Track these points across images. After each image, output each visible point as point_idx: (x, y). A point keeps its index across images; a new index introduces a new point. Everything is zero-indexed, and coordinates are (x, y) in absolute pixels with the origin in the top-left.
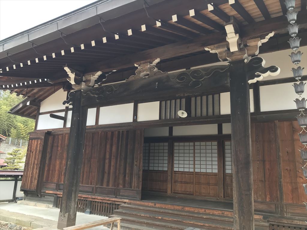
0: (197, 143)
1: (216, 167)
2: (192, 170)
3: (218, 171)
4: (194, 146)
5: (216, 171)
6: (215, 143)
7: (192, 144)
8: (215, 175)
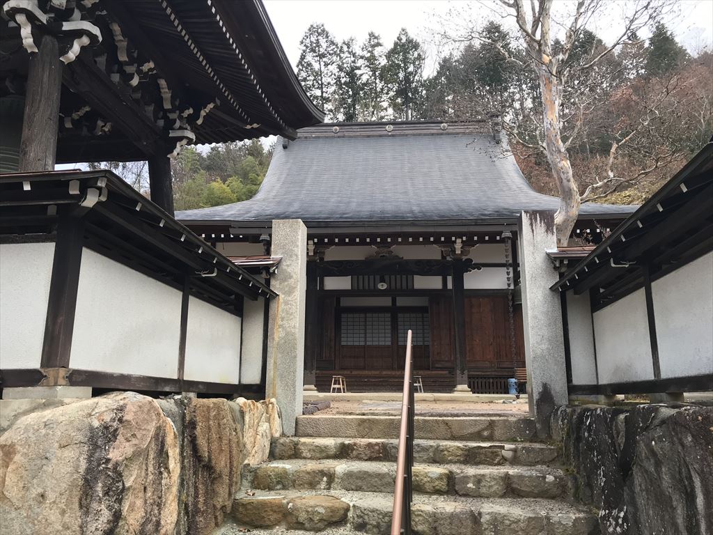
0: (368, 315)
1: (390, 339)
2: (362, 344)
3: (392, 343)
4: (366, 318)
5: (389, 343)
6: (389, 315)
7: (362, 315)
8: (388, 347)
